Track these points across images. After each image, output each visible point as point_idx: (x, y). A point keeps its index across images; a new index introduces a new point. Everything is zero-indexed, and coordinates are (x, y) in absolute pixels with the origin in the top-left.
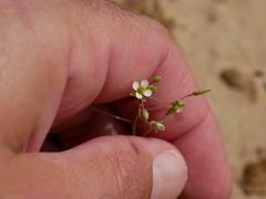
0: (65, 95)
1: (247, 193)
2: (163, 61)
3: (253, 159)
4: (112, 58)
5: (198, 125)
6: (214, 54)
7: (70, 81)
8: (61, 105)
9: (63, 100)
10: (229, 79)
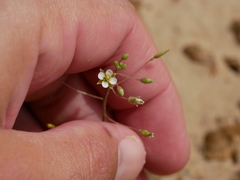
0: (37, 70)
1: (207, 158)
2: (128, 34)
3: (213, 127)
4: (80, 35)
5: (160, 93)
6: (177, 30)
7: (41, 57)
8: (34, 79)
9: (34, 75)
10: (191, 53)
